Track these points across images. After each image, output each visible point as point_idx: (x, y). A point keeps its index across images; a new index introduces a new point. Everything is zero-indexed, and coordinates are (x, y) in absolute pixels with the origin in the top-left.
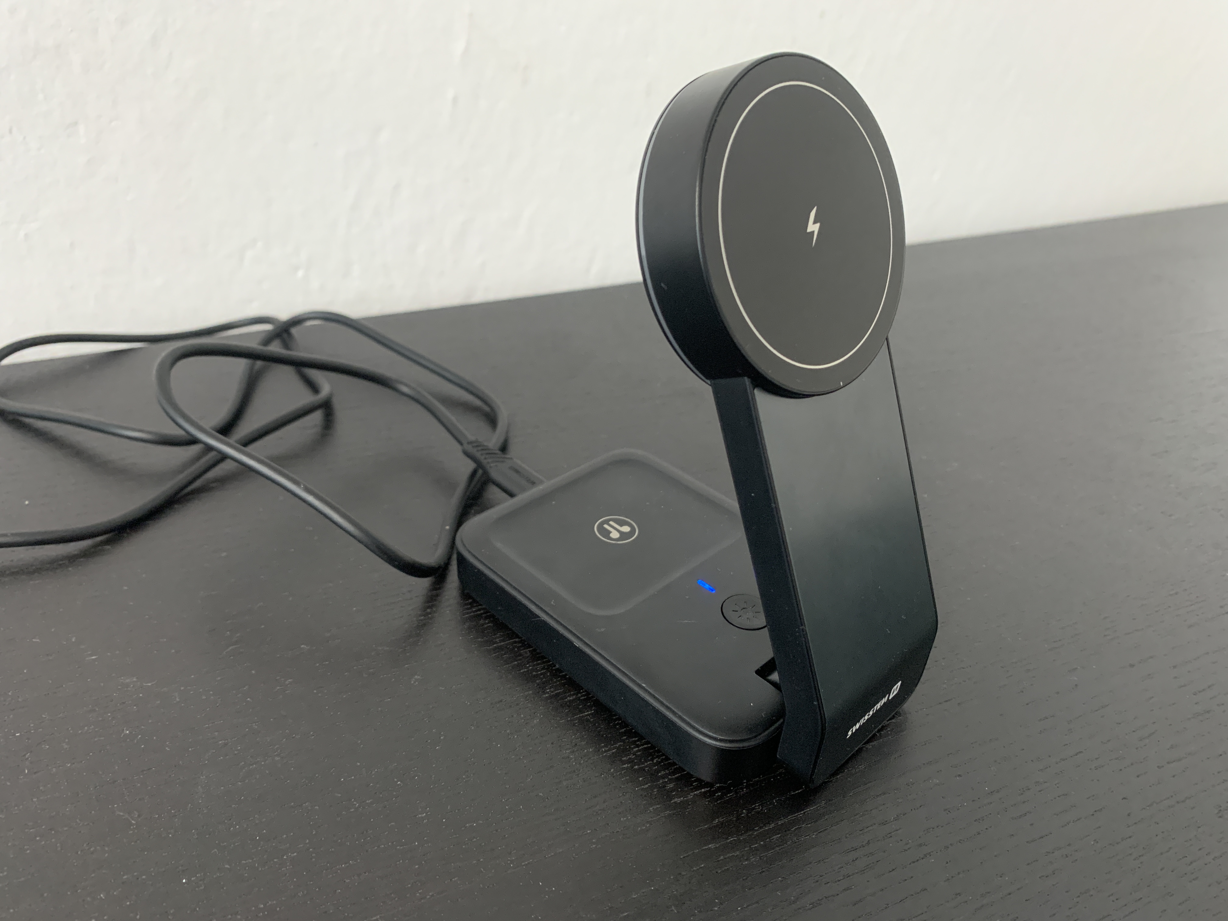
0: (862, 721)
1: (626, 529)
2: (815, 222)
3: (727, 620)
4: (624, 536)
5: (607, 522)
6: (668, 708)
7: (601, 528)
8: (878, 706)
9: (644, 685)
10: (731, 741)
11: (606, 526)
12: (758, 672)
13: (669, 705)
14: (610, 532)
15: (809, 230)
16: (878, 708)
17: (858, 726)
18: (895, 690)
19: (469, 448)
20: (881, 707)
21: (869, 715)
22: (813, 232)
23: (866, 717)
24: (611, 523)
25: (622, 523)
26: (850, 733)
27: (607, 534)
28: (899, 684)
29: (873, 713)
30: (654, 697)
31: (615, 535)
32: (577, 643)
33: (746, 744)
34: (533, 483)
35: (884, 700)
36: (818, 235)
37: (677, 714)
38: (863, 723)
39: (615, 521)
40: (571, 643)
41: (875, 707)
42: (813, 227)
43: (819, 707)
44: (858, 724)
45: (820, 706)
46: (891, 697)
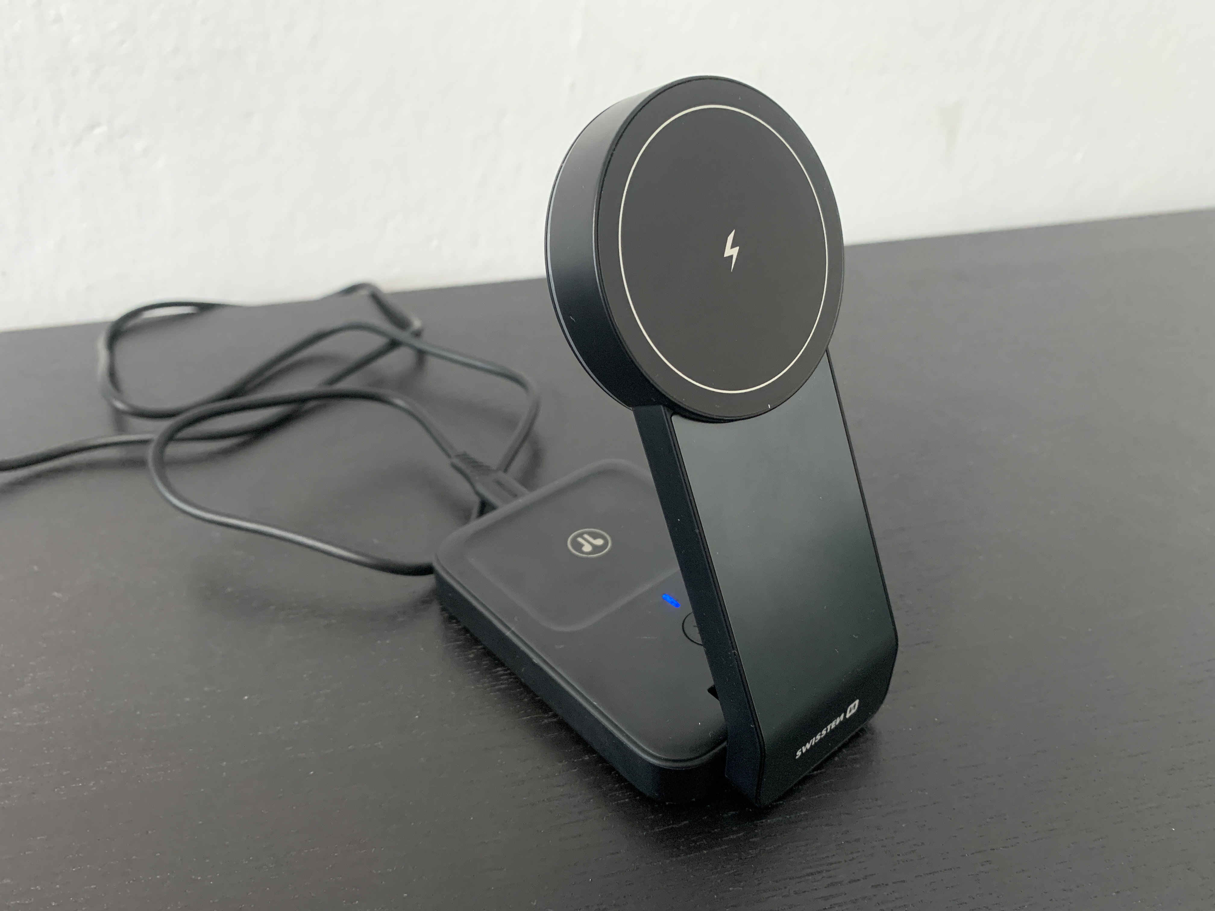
0: (813, 741)
1: (599, 542)
2: (732, 247)
3: (687, 636)
4: (596, 549)
5: (581, 535)
6: (616, 726)
7: (574, 540)
8: (833, 725)
9: (595, 703)
10: (674, 761)
11: (580, 540)
13: (617, 723)
15: (726, 254)
16: (833, 727)
17: (808, 746)
18: (853, 708)
19: (456, 461)
20: (837, 727)
21: (821, 735)
22: (731, 257)
23: (818, 737)
24: (586, 536)
25: (595, 536)
26: (799, 753)
27: (578, 547)
28: (857, 702)
29: (826, 733)
30: (604, 715)
31: (587, 548)
32: (536, 660)
33: (689, 764)
34: (515, 496)
35: (839, 719)
36: (737, 259)
37: (624, 733)
38: (815, 743)
39: (588, 533)
40: (530, 659)
41: (829, 727)
42: (731, 252)
43: (756, 730)
44: (808, 744)
45: (758, 729)
46: (848, 716)
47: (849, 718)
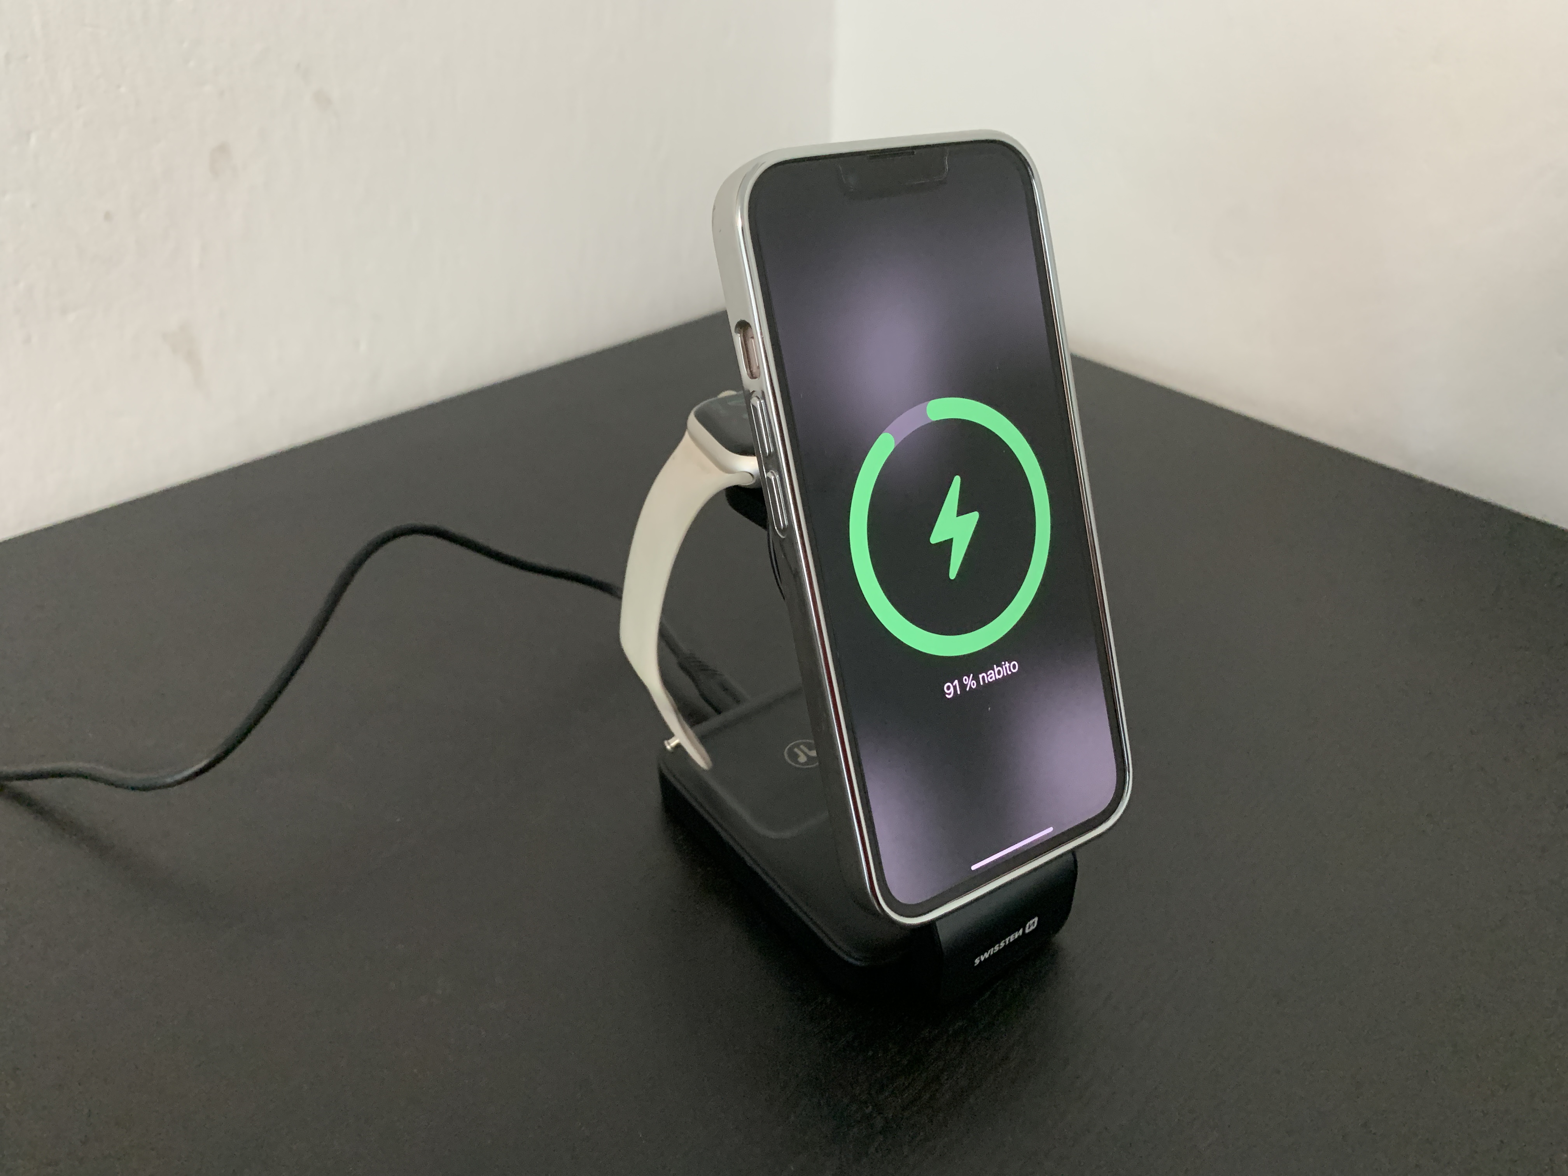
0: (991, 951)
1: (814, 753)
4: (810, 760)
5: (798, 746)
7: (791, 750)
8: (1012, 938)
11: (796, 750)
14: (799, 756)
16: (1011, 941)
17: (986, 955)
19: (685, 662)
20: (1015, 941)
21: (999, 946)
23: (997, 948)
24: (802, 747)
25: (810, 747)
26: (977, 961)
27: (795, 756)
29: (1005, 945)
31: (802, 759)
34: (738, 702)
35: (1015, 936)
38: (994, 953)
39: (804, 744)
41: (1007, 939)
44: (986, 953)
46: (1027, 931)
47: (1028, 933)
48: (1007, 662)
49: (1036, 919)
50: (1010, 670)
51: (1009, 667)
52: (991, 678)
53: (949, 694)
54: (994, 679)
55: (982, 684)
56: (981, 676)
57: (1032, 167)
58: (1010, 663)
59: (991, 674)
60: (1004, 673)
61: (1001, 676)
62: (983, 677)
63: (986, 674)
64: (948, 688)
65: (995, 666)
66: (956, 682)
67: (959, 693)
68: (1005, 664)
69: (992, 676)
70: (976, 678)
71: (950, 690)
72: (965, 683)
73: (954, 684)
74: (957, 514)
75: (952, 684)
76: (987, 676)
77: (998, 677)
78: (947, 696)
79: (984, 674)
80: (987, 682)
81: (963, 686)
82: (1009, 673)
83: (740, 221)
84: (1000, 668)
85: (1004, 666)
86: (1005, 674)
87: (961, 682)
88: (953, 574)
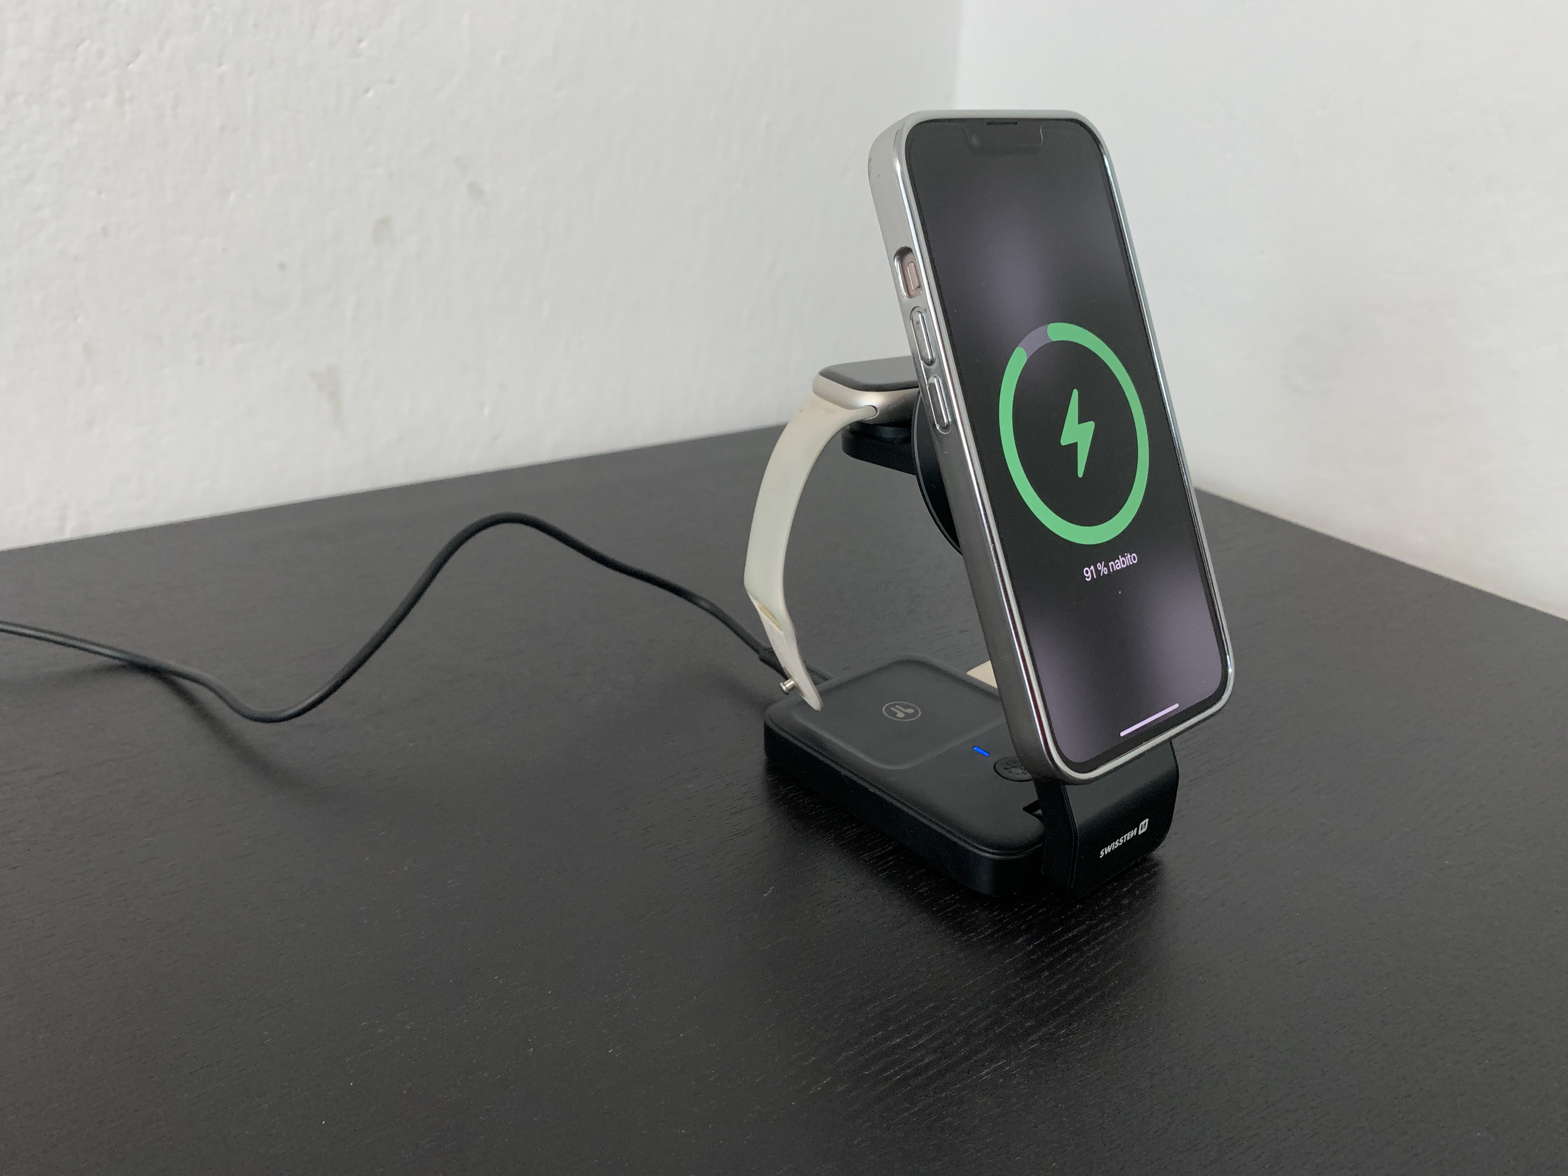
0: (1113, 846)
1: (911, 711)
3: (999, 774)
4: (908, 715)
5: (893, 706)
7: (888, 709)
8: (1128, 837)
10: (1004, 855)
11: (893, 709)
12: (1025, 809)
14: (897, 713)
16: (1128, 839)
17: (1109, 849)
20: (1131, 840)
21: (1120, 842)
23: (1117, 844)
24: (897, 706)
25: (906, 707)
26: (1103, 854)
27: (894, 714)
29: (1123, 843)
30: (939, 825)
31: (900, 715)
33: (1014, 857)
35: (1133, 833)
38: (1115, 847)
39: (899, 705)
41: (1125, 837)
44: (1109, 847)
46: (1140, 833)
47: (1141, 834)
48: (1128, 554)
49: (1147, 820)
50: (1132, 562)
51: (1131, 558)
52: (1118, 566)
53: (1088, 577)
54: (1120, 567)
55: (1111, 571)
56: (1110, 564)
57: (1103, 144)
58: (1131, 554)
59: (1117, 563)
60: (1127, 563)
61: (1125, 566)
62: (1112, 565)
63: (1114, 562)
64: (1087, 572)
65: (1120, 556)
66: (1092, 567)
67: (1095, 577)
68: (1127, 555)
69: (1119, 564)
70: (1106, 565)
71: (1089, 573)
72: (1099, 569)
73: (1091, 569)
74: (1079, 421)
75: (1090, 569)
76: (1115, 565)
77: (1123, 566)
78: (1086, 579)
79: (1112, 563)
80: (1115, 570)
81: (1098, 572)
82: (1131, 563)
83: (899, 167)
84: (1123, 558)
85: (1126, 557)
86: (1128, 565)
87: (1096, 568)
88: (1080, 474)
